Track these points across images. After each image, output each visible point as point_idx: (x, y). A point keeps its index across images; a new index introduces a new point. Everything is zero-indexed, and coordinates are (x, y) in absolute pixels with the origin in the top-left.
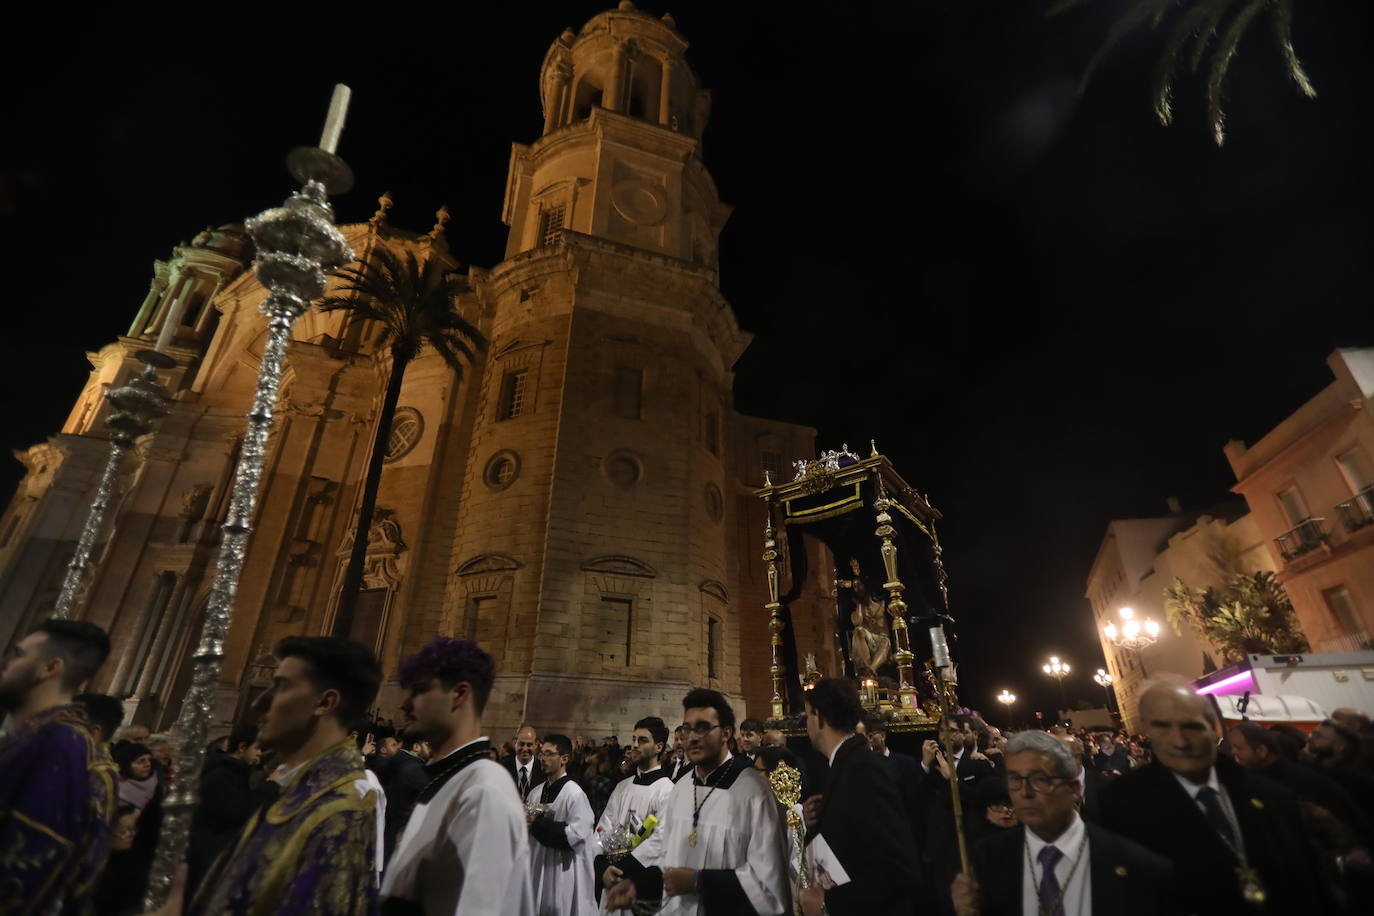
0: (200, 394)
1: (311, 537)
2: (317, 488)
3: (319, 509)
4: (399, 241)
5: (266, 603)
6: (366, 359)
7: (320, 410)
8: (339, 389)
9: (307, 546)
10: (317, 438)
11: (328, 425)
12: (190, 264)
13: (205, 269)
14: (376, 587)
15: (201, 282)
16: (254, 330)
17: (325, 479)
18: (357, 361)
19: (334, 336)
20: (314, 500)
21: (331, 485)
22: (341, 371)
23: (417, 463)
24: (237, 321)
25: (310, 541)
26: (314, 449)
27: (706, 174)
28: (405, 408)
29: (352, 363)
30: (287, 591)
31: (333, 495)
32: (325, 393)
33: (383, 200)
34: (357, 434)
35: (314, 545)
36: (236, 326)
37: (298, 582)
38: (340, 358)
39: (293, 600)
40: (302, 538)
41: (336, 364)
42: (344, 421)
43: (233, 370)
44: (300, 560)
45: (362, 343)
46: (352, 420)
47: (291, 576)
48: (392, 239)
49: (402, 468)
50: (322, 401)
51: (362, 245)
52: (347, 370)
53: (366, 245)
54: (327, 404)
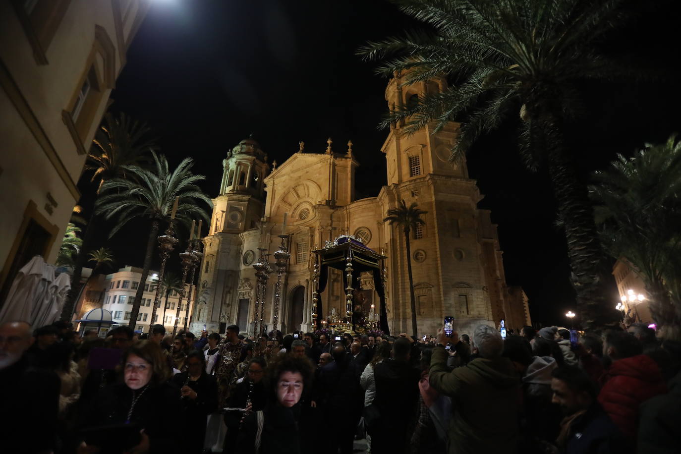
0: (270, 218)
1: (336, 272)
4: (340, 159)
5: (329, 294)
6: (341, 208)
7: (330, 228)
8: (333, 219)
11: (333, 233)
12: (239, 160)
13: (244, 162)
14: (367, 289)
15: (242, 167)
16: (284, 193)
18: (338, 209)
19: (328, 200)
22: (333, 213)
24: (275, 189)
28: (363, 227)
30: (333, 291)
32: (330, 222)
33: (329, 142)
36: (275, 191)
37: (335, 287)
38: (333, 209)
39: (335, 293)
40: (334, 273)
41: (332, 211)
42: (337, 230)
43: (278, 208)
44: (335, 280)
45: (336, 201)
46: (340, 230)
47: (333, 285)
48: (338, 159)
50: (330, 224)
51: (327, 162)
52: (335, 212)
53: (329, 162)
54: (331, 225)
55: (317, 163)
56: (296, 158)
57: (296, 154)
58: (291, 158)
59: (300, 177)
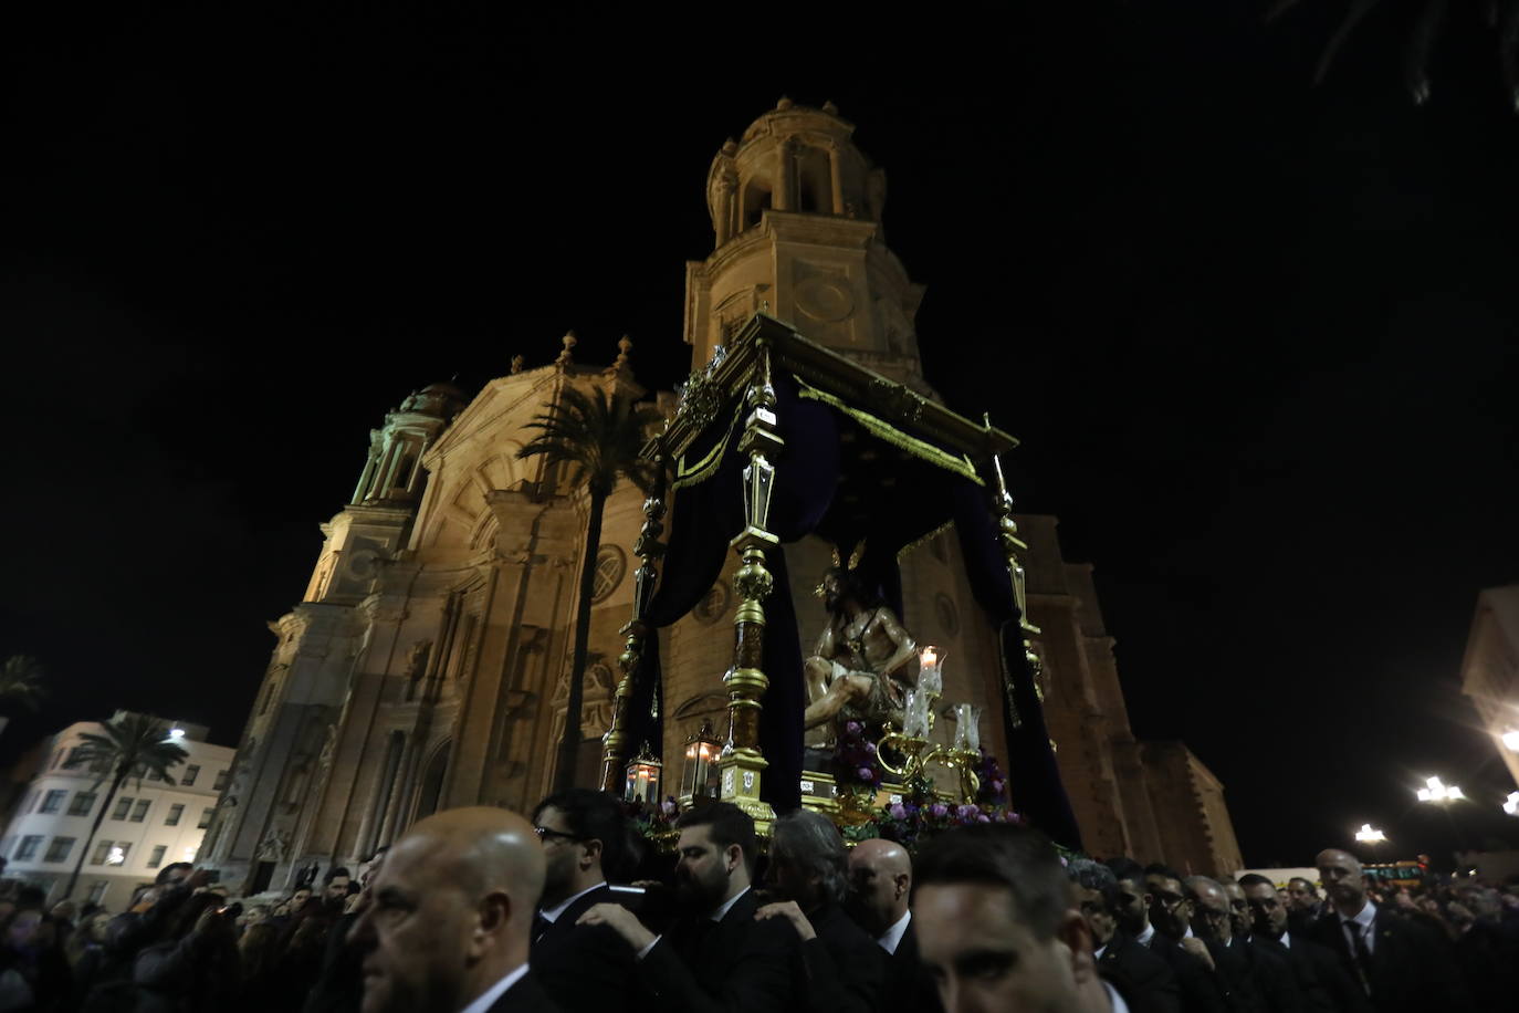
0: (415, 552)
1: (526, 687)
2: (528, 636)
3: (531, 657)
4: (586, 377)
5: (488, 758)
6: (564, 500)
7: (524, 556)
8: (540, 534)
9: (521, 698)
10: (524, 585)
11: (533, 572)
12: (399, 428)
13: (413, 432)
14: (593, 736)
15: (410, 444)
16: (459, 484)
17: (533, 627)
18: (556, 503)
19: (532, 480)
20: (526, 649)
21: (540, 632)
22: (541, 514)
23: (624, 602)
24: (443, 477)
25: (524, 692)
26: (522, 597)
27: (893, 258)
28: (606, 545)
29: (551, 505)
30: (506, 746)
31: (544, 642)
32: (527, 539)
33: (567, 340)
34: (561, 578)
35: (529, 695)
36: (443, 482)
37: (517, 735)
38: (539, 502)
39: (513, 753)
40: (517, 690)
41: (536, 508)
42: (548, 565)
43: (443, 525)
44: (517, 713)
45: (559, 484)
46: (556, 563)
47: (509, 730)
48: (578, 376)
49: (608, 609)
50: (525, 547)
51: (551, 386)
52: (546, 513)
53: (554, 386)
54: (531, 549)
55: (529, 395)
56: (493, 393)
57: (494, 383)
58: (482, 394)
59: (493, 438)
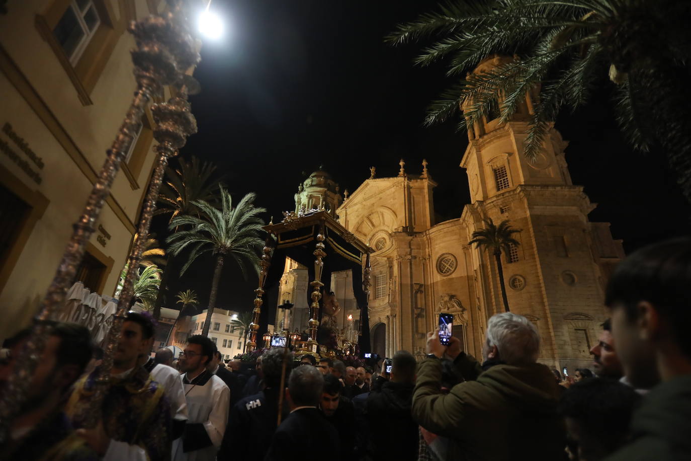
1: (419, 306)
2: (416, 287)
3: (419, 295)
4: (415, 181)
5: (413, 332)
6: (420, 234)
7: (409, 257)
8: (412, 247)
9: (420, 310)
10: (411, 268)
11: (413, 262)
12: (310, 194)
13: (315, 195)
15: (314, 200)
16: (358, 223)
17: (419, 284)
18: (417, 235)
19: (405, 226)
20: (416, 293)
21: (421, 286)
22: (412, 240)
23: (459, 276)
24: (348, 219)
25: (420, 308)
26: (411, 272)
28: (446, 253)
29: (416, 236)
30: (417, 328)
31: (423, 289)
32: (409, 250)
33: (401, 163)
34: (424, 264)
35: (422, 309)
36: (348, 221)
37: (420, 324)
38: (411, 236)
39: (420, 330)
40: (417, 308)
41: (410, 238)
42: (417, 259)
44: (419, 315)
45: (414, 226)
46: (421, 259)
47: (417, 322)
48: (412, 180)
49: (453, 279)
50: (408, 253)
51: (401, 185)
52: (414, 239)
53: (403, 185)
54: (410, 254)
55: (390, 188)
56: (368, 184)
57: (367, 181)
58: (362, 185)
59: (373, 205)
